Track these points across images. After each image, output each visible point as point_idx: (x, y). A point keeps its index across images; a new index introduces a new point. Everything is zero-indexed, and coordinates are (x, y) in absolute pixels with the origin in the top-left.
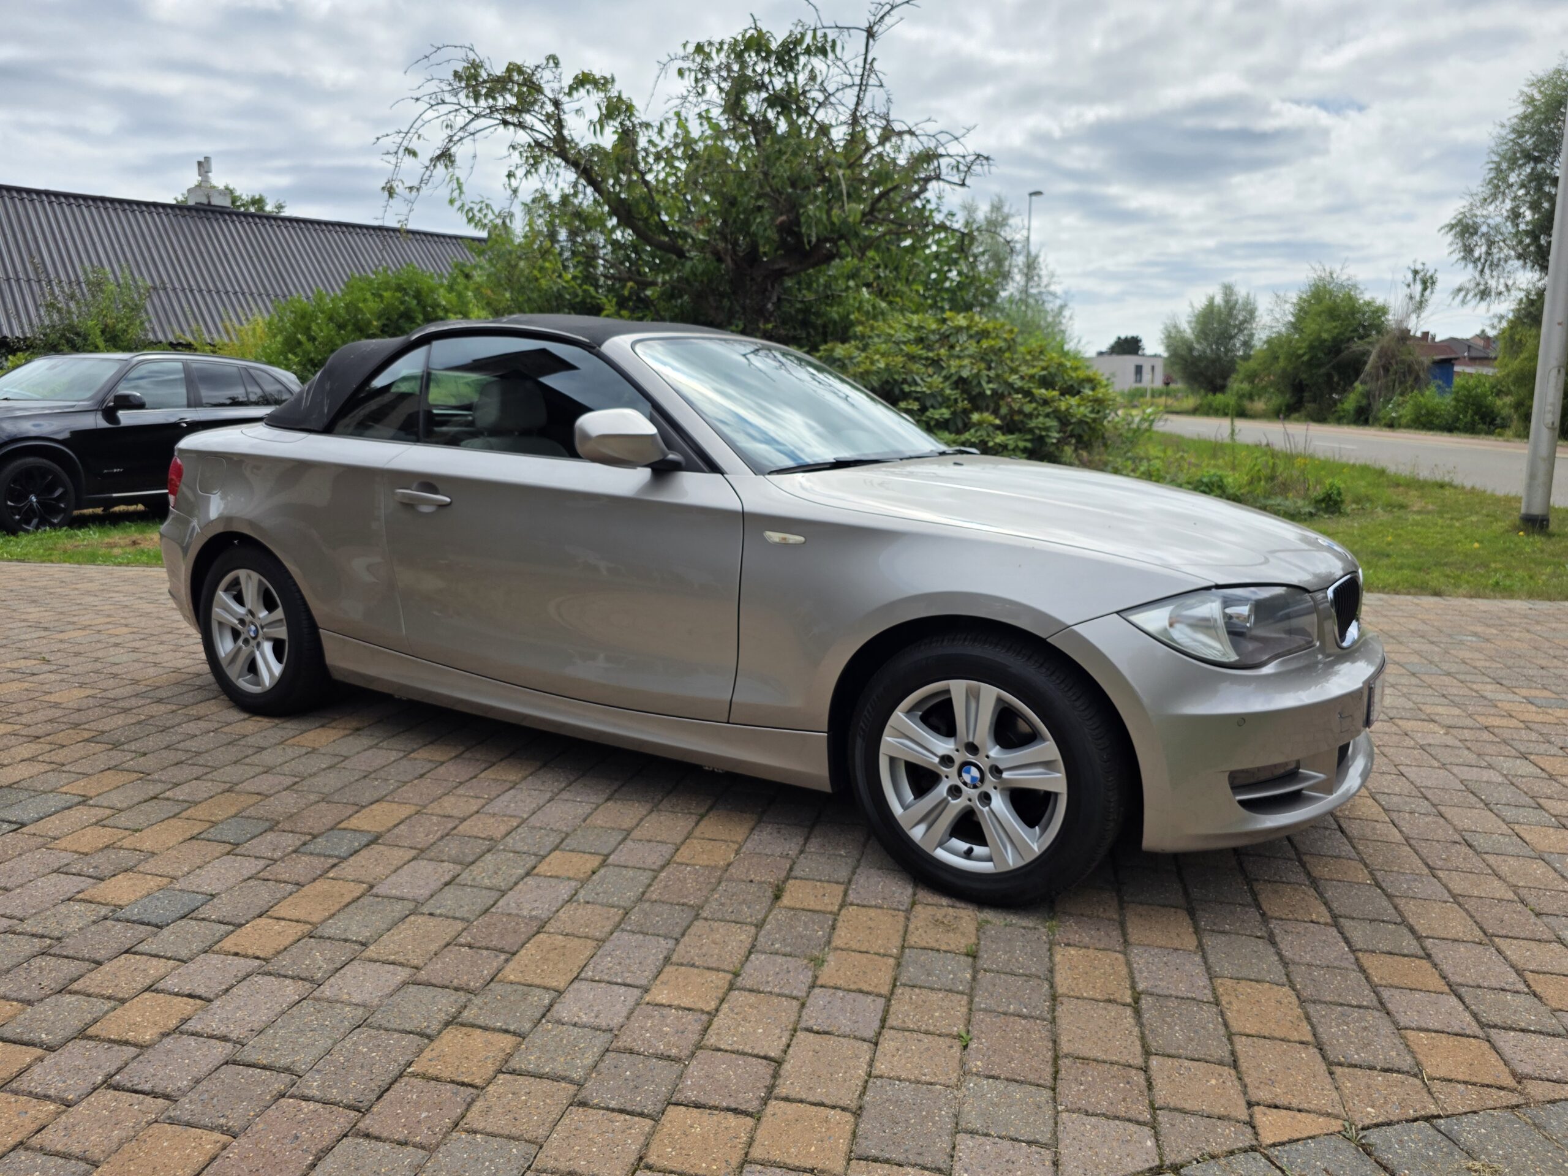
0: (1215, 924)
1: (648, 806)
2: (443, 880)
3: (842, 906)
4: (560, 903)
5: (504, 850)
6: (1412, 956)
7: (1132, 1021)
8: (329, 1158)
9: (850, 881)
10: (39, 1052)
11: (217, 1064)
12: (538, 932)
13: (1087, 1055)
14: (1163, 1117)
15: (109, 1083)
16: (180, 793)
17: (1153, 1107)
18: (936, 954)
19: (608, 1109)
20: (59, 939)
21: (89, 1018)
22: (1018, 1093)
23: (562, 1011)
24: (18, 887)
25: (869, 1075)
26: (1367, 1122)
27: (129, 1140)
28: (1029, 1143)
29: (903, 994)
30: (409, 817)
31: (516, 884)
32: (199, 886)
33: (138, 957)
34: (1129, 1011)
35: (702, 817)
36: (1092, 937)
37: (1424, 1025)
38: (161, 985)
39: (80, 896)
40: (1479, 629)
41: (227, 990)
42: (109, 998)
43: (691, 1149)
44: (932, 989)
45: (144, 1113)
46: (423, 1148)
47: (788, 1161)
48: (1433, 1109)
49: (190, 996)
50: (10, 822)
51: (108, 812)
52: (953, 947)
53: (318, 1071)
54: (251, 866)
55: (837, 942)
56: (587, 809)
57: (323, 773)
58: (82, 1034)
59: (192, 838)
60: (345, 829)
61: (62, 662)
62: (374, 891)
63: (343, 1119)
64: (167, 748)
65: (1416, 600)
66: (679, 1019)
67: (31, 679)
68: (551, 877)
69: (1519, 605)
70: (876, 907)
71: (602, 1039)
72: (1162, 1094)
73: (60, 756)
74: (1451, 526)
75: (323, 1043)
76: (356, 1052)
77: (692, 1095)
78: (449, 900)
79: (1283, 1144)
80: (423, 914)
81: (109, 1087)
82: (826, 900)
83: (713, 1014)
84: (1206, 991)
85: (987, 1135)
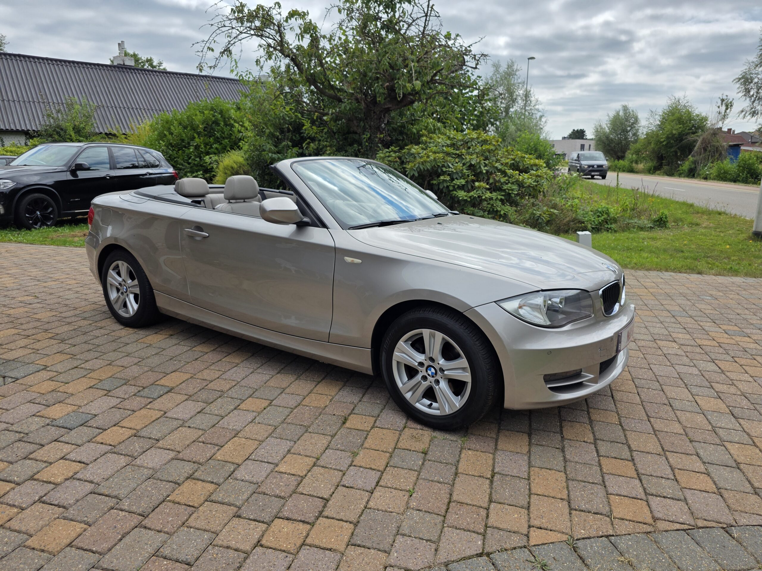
0: (539, 441)
1: (295, 377)
2: (197, 411)
3: (372, 428)
4: (247, 423)
5: (227, 397)
6: (625, 460)
7: (488, 486)
8: (128, 537)
9: (378, 416)
10: (13, 485)
11: (87, 493)
12: (235, 437)
13: (463, 502)
14: (489, 531)
15: (40, 500)
16: (87, 366)
17: (486, 526)
18: (409, 452)
19: (249, 519)
20: (27, 434)
21: (35, 471)
22: (428, 517)
23: (238, 474)
24: (12, 409)
25: (366, 507)
26: (579, 537)
27: (46, 525)
28: (427, 541)
29: (389, 470)
30: (188, 379)
31: (229, 413)
32: (90, 411)
33: (59, 443)
34: (488, 481)
35: (319, 382)
36: (481, 446)
37: (619, 493)
38: (67, 457)
39: (38, 414)
40: (714, 293)
41: (96, 460)
42: (45, 462)
43: (281, 538)
44: (402, 468)
45: (54, 514)
46: (168, 534)
47: (321, 545)
48: (611, 532)
49: (80, 462)
50: (12, 378)
51: (55, 374)
52: (417, 449)
53: (129, 498)
54: (114, 401)
55: (366, 445)
56: (268, 377)
57: (152, 357)
58: (32, 478)
59: (90, 387)
60: (158, 385)
61: (44, 298)
62: (166, 415)
63: (135, 520)
64: (85, 342)
65: (688, 277)
66: (288, 479)
67: (29, 306)
68: (245, 410)
69: (738, 280)
70: (387, 429)
71: (253, 487)
72: (492, 521)
73: (37, 346)
74: (718, 236)
75: (133, 485)
76: (146, 490)
77: (286, 514)
78: (198, 421)
79: (538, 545)
80: (186, 427)
81: (41, 502)
82: (366, 425)
83: (303, 478)
84: (525, 473)
85: (410, 536)
